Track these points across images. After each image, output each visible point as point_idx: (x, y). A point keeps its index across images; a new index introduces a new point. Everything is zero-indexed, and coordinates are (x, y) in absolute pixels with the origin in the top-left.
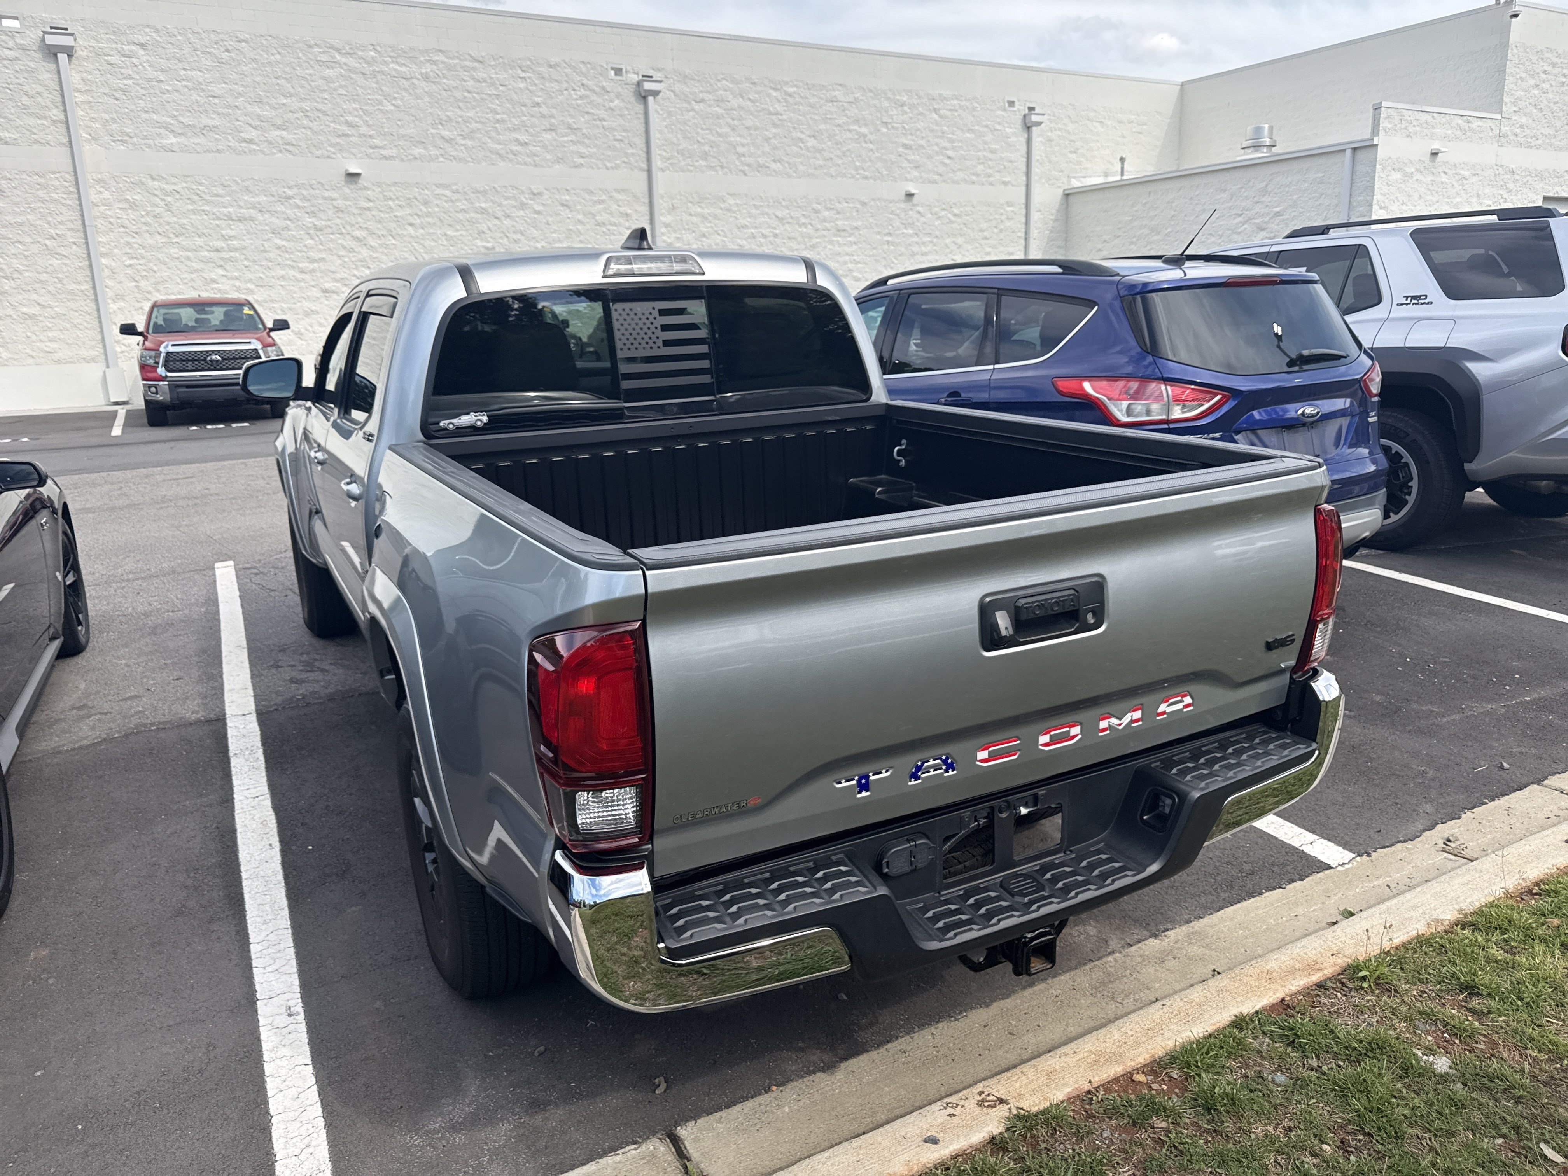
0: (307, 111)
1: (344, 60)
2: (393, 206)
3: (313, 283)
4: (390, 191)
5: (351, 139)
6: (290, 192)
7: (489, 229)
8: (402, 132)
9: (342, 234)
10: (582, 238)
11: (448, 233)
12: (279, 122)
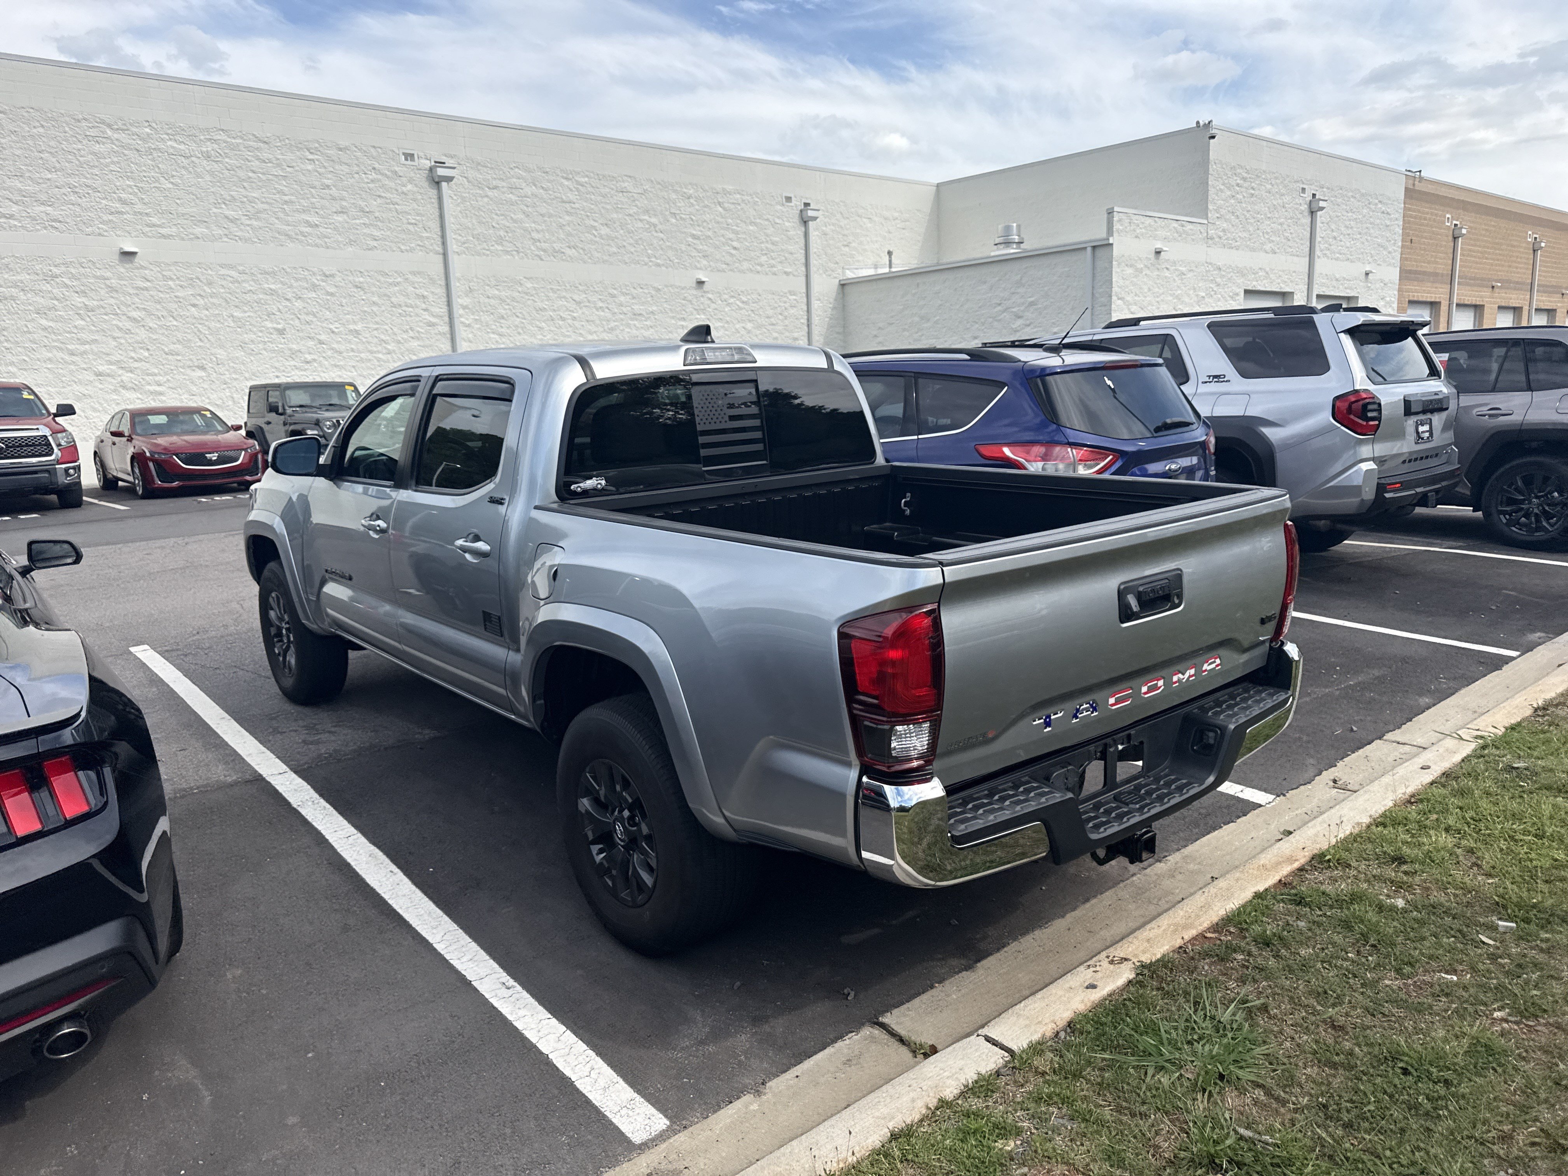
0: (76, 187)
1: (116, 136)
2: (173, 286)
3: (85, 366)
4: (170, 270)
5: (125, 216)
6: (55, 270)
7: (279, 311)
8: (181, 210)
9: (117, 314)
10: (377, 319)
11: (235, 314)
12: (43, 197)
